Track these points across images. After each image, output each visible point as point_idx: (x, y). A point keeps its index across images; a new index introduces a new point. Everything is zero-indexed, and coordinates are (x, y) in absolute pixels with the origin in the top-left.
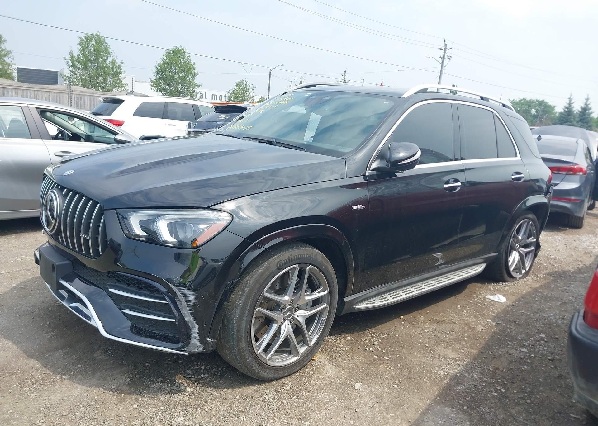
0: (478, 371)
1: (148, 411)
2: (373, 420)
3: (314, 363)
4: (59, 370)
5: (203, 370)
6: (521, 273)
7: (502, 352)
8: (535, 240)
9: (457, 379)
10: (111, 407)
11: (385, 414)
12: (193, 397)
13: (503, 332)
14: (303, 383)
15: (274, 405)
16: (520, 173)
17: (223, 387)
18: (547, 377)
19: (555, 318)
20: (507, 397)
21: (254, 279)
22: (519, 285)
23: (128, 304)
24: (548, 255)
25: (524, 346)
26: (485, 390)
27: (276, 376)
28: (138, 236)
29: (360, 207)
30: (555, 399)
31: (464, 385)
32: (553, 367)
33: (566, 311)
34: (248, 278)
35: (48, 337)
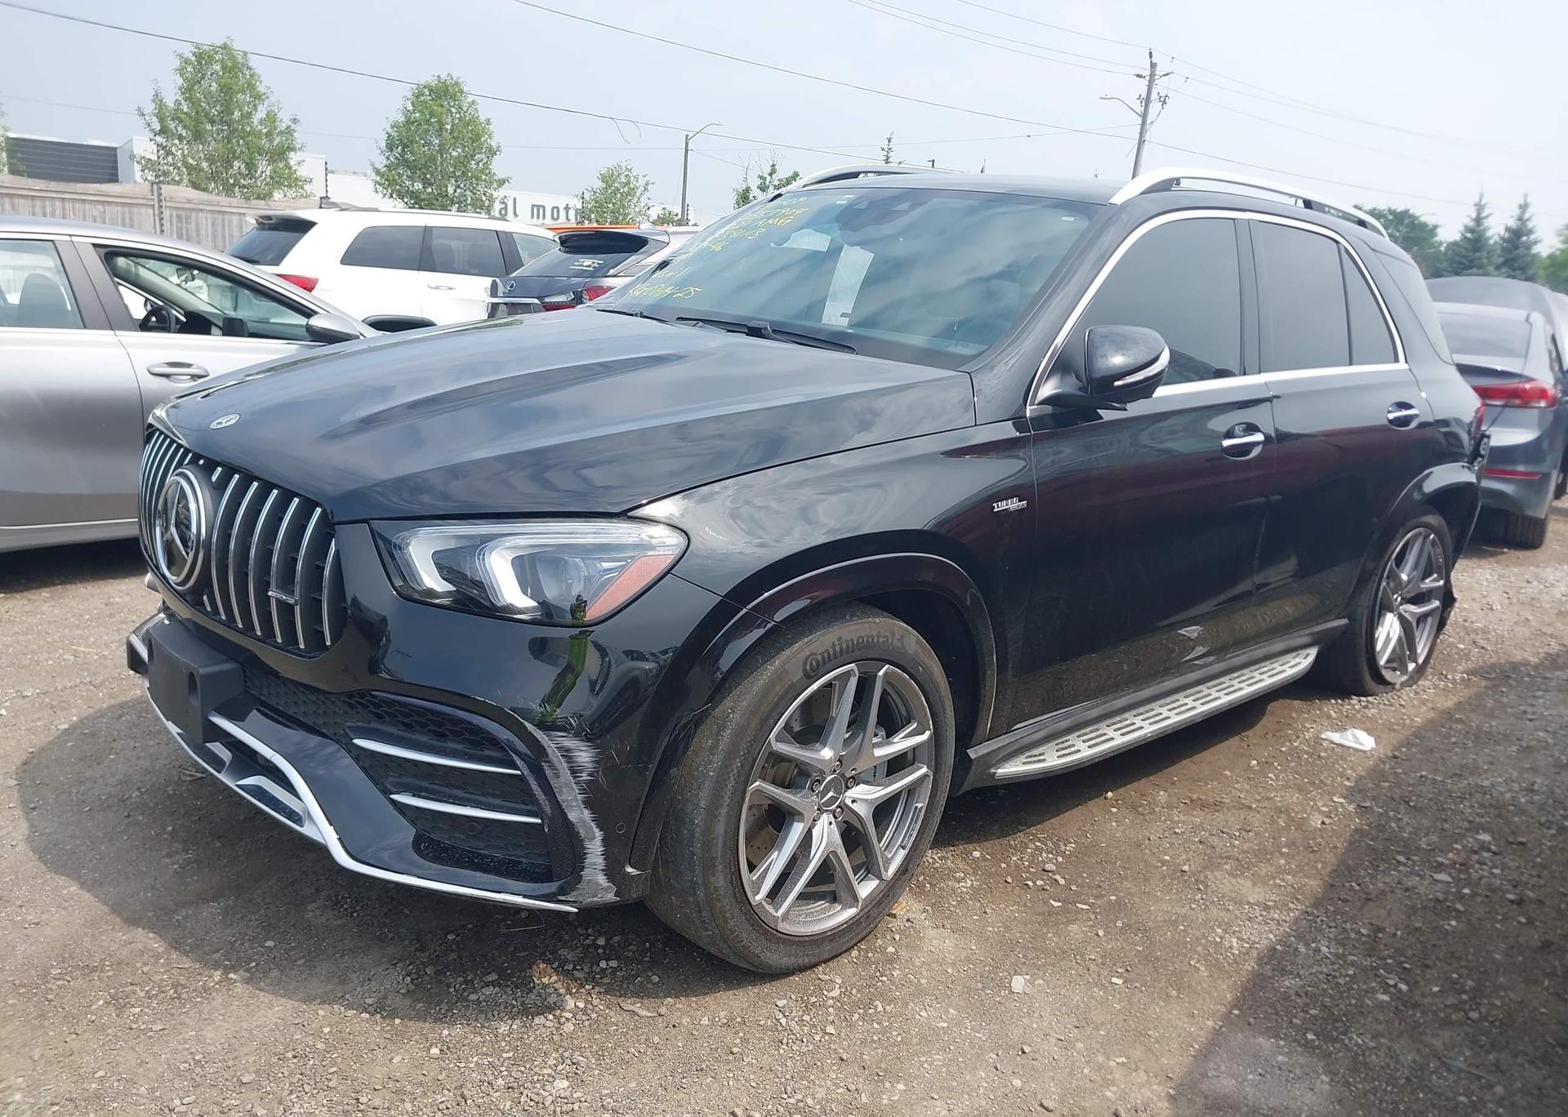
0: (1331, 936)
1: (472, 1066)
2: (1071, 1074)
3: (894, 924)
4: (217, 956)
5: (604, 947)
6: (1404, 670)
7: (1385, 883)
8: (1441, 583)
9: (1276, 960)
10: (370, 1055)
11: (1101, 1059)
12: (587, 1023)
13: (1380, 831)
14: (872, 977)
15: (805, 1040)
16: (1408, 406)
17: (661, 995)
18: (1513, 947)
19: (1510, 790)
20: (1415, 1006)
21: (745, 704)
22: (1403, 703)
23: (405, 780)
24: (1465, 621)
25: (1439, 867)
26: (1355, 986)
27: (800, 961)
28: (431, 593)
29: (1013, 504)
30: (1545, 1007)
31: (1298, 975)
32: (1523, 920)
33: (1534, 770)
34: (727, 703)
35: (176, 866)
